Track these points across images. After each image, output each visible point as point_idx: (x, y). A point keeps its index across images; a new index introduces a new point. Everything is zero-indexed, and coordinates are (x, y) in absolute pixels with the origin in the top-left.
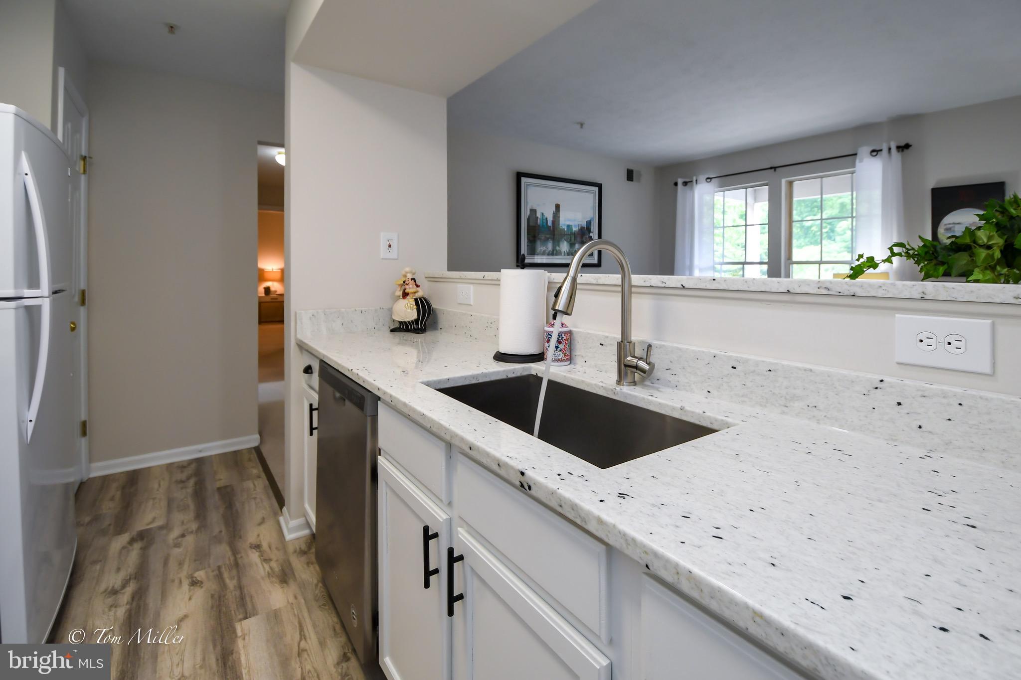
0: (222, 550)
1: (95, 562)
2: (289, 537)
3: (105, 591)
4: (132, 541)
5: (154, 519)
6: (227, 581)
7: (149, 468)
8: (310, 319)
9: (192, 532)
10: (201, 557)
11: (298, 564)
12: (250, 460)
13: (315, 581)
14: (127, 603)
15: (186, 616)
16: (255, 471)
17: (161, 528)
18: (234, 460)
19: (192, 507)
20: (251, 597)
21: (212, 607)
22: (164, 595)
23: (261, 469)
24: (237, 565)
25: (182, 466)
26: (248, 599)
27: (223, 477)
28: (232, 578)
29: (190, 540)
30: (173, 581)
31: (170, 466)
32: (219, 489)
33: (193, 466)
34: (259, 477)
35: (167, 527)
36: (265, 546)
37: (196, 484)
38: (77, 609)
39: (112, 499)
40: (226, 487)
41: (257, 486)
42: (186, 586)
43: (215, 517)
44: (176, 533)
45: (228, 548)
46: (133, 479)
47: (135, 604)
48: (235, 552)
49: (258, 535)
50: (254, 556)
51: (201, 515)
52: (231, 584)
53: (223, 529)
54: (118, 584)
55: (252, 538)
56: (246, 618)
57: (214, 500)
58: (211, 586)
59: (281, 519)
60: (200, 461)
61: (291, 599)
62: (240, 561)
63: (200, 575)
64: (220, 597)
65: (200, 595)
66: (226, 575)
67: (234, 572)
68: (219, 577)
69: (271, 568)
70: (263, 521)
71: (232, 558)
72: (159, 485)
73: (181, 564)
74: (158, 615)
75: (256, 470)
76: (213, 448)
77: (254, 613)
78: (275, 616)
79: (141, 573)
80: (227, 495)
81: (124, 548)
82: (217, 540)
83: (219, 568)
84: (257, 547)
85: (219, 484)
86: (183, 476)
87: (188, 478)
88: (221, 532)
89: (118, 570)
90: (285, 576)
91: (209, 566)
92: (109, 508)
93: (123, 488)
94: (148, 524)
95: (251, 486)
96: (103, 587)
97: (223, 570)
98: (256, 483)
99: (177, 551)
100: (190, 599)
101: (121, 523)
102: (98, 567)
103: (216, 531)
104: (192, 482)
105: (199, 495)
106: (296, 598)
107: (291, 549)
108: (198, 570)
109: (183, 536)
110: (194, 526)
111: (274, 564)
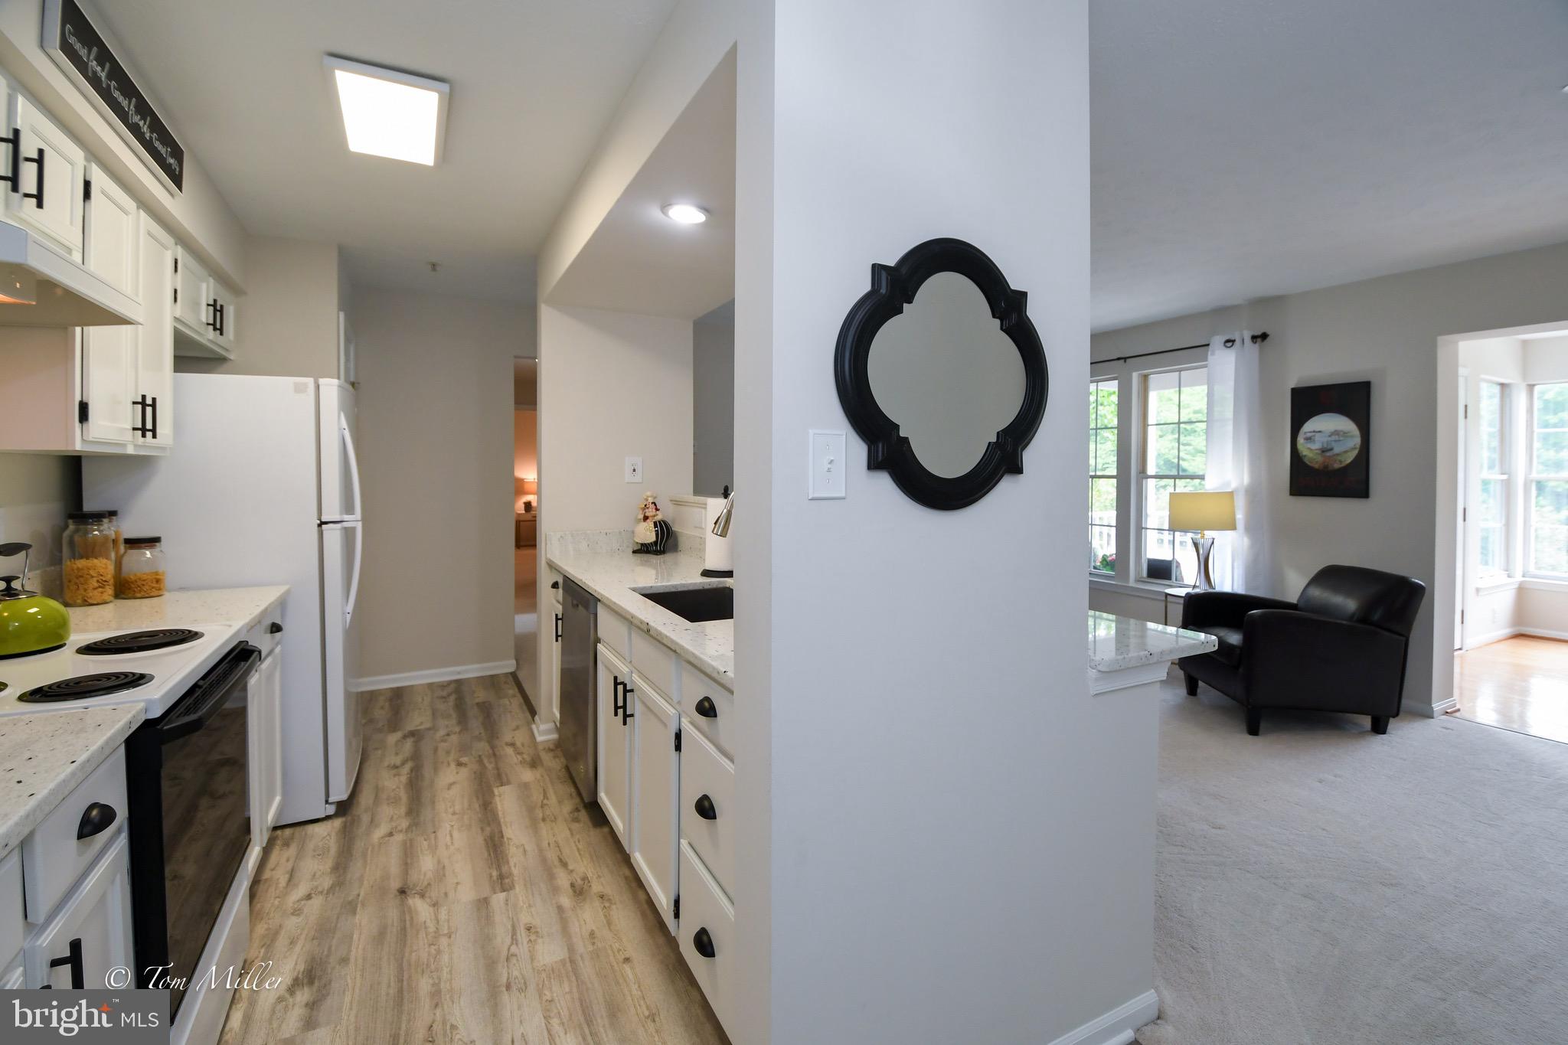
0: (482, 747)
1: (376, 749)
2: (540, 738)
3: (388, 767)
4: (405, 737)
5: (422, 723)
6: (487, 765)
7: (412, 686)
8: (559, 540)
9: (455, 732)
10: (464, 749)
11: (547, 758)
12: (505, 683)
13: (559, 768)
14: (408, 774)
15: (454, 783)
16: (511, 692)
17: (429, 729)
18: (492, 682)
19: (454, 715)
20: (506, 775)
21: (475, 779)
22: (436, 770)
23: (517, 690)
24: (494, 755)
25: (443, 686)
26: (504, 776)
27: (481, 695)
28: (490, 763)
29: (454, 738)
30: (442, 763)
31: (430, 685)
32: (477, 704)
33: (453, 686)
34: (514, 696)
35: (433, 728)
36: (518, 744)
37: (456, 699)
38: (369, 775)
39: (382, 708)
40: (484, 703)
41: (515, 703)
42: (453, 766)
43: (476, 724)
44: (442, 733)
45: (487, 744)
46: (398, 696)
47: (414, 774)
48: (493, 747)
49: (513, 737)
50: (510, 751)
51: (463, 719)
52: (490, 767)
53: (482, 731)
54: (398, 763)
55: (507, 736)
56: (502, 786)
57: (473, 713)
58: (475, 767)
59: (534, 726)
60: (459, 682)
61: (538, 776)
62: (498, 753)
63: (464, 760)
64: (481, 773)
65: (464, 772)
66: (485, 761)
67: (492, 760)
68: (480, 761)
69: (523, 759)
70: (517, 728)
71: (491, 751)
72: (423, 700)
73: (448, 753)
74: (432, 782)
75: (512, 691)
76: (471, 671)
77: (508, 783)
78: (525, 786)
79: (416, 757)
80: (486, 709)
81: (399, 741)
82: (479, 739)
83: (480, 756)
84: (513, 745)
85: (477, 700)
86: (444, 693)
87: (449, 695)
88: (480, 733)
89: (397, 754)
90: (534, 763)
91: (472, 755)
92: (381, 713)
93: (391, 700)
94: (417, 726)
95: (508, 702)
96: (386, 764)
97: (483, 757)
98: (512, 701)
99: (443, 745)
100: (457, 773)
101: (394, 724)
102: (380, 752)
103: (477, 733)
104: (453, 697)
105: (460, 707)
106: (542, 776)
107: (540, 747)
108: (462, 757)
109: (448, 735)
110: (457, 729)
111: (525, 756)
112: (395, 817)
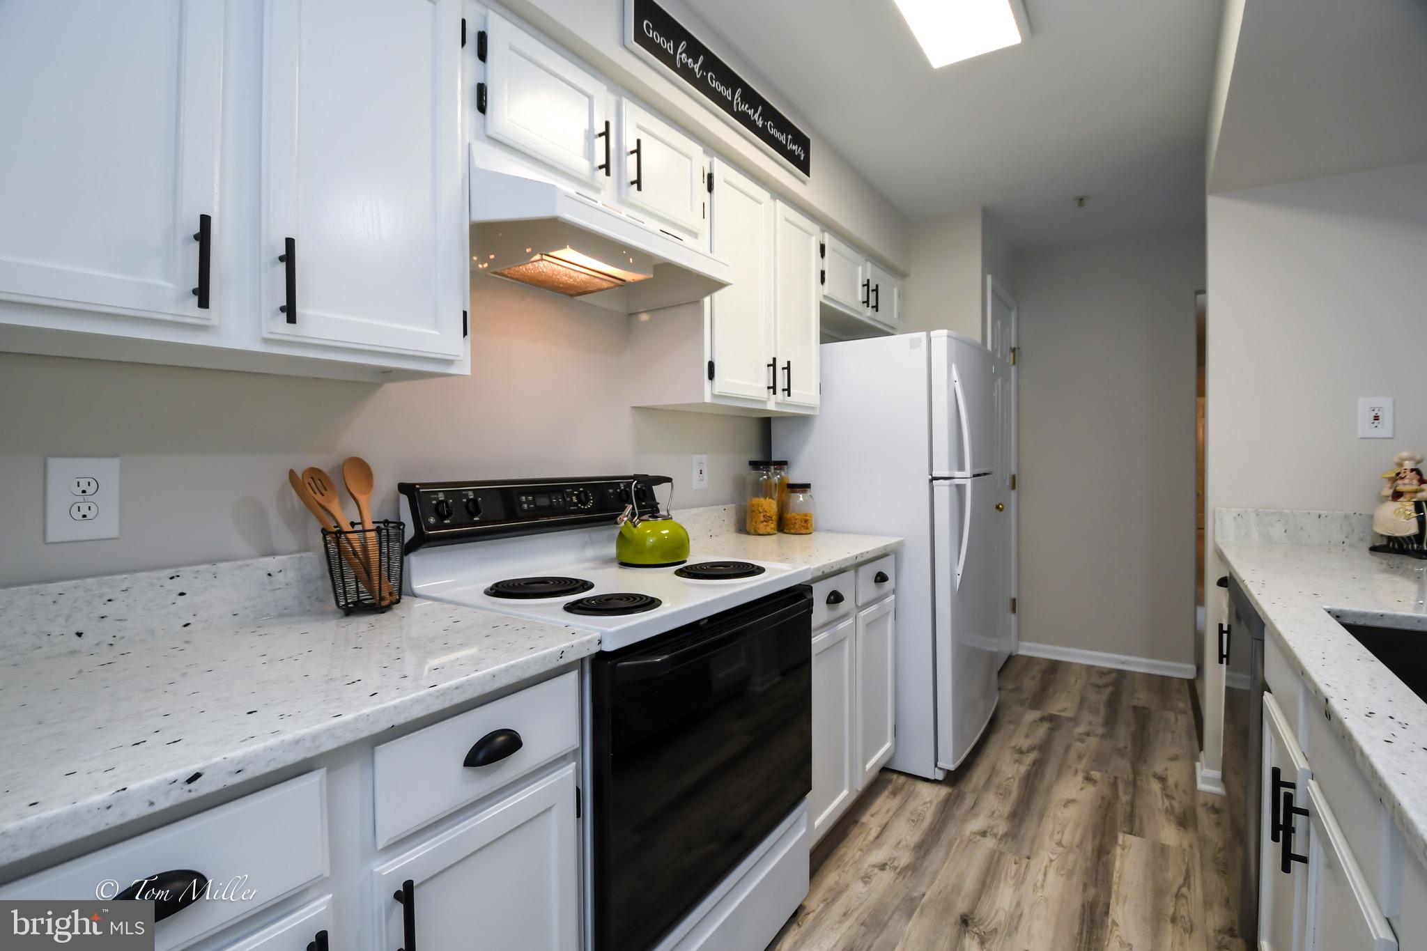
0: (1122, 765)
1: (1011, 722)
2: (1202, 786)
3: (1014, 747)
4: (1042, 719)
5: (1065, 710)
6: (1121, 793)
7: (1070, 664)
9: (1097, 735)
10: (1100, 760)
11: (1205, 819)
12: (1179, 691)
13: (1220, 845)
14: (1029, 765)
15: (1073, 801)
16: (1181, 705)
17: (1069, 719)
18: (1161, 685)
19: (1103, 711)
20: (1141, 820)
21: (1100, 807)
22: (1060, 774)
23: (1190, 705)
24: (1134, 784)
25: (1103, 672)
26: (1137, 820)
27: (1142, 698)
28: (1126, 793)
29: (1093, 742)
30: (1070, 767)
31: (1090, 668)
32: (1135, 708)
33: (1113, 676)
34: (1185, 712)
35: (1075, 720)
36: (1171, 781)
37: (1112, 693)
38: (992, 750)
39: (1033, 678)
40: (1143, 708)
41: (1183, 722)
42: (1080, 777)
43: (1124, 733)
44: (1081, 729)
45: (1129, 765)
46: (1054, 667)
47: (1034, 769)
48: (1136, 773)
49: (1166, 769)
50: (1156, 786)
51: (1110, 722)
52: (1124, 798)
53: (1129, 746)
54: (1024, 748)
55: (1158, 767)
56: (1130, 834)
57: (1125, 715)
58: (1106, 791)
59: (1198, 765)
60: (1122, 674)
61: (1185, 845)
62: (1139, 783)
63: (1096, 774)
64: (1109, 803)
65: (1090, 791)
66: (1121, 788)
67: (1130, 790)
68: (1114, 785)
69: (1171, 805)
70: (1175, 758)
71: (1131, 777)
72: (1076, 682)
73: (1080, 757)
74: (1050, 788)
75: (1184, 704)
76: (1138, 664)
77: (1140, 834)
78: (1161, 851)
79: (1044, 747)
80: (1142, 718)
81: (1035, 721)
82: (1121, 753)
83: (1116, 778)
84: (1162, 779)
85: (1135, 702)
86: (1101, 682)
87: (1106, 686)
88: (1126, 747)
89: (1027, 736)
90: (1185, 821)
91: (1106, 772)
92: (1030, 684)
93: (1044, 672)
94: (1059, 711)
95: (1173, 718)
96: (1013, 744)
97: (1119, 781)
98: (1179, 718)
99: (1078, 745)
100: (1082, 789)
101: (1038, 700)
102: (1012, 727)
103: (1121, 745)
104: (1109, 690)
105: (1113, 704)
106: (1191, 846)
107: (1201, 800)
108: (1095, 770)
109: (1088, 734)
110: (1101, 731)
111: (1176, 804)
112: (997, 814)
